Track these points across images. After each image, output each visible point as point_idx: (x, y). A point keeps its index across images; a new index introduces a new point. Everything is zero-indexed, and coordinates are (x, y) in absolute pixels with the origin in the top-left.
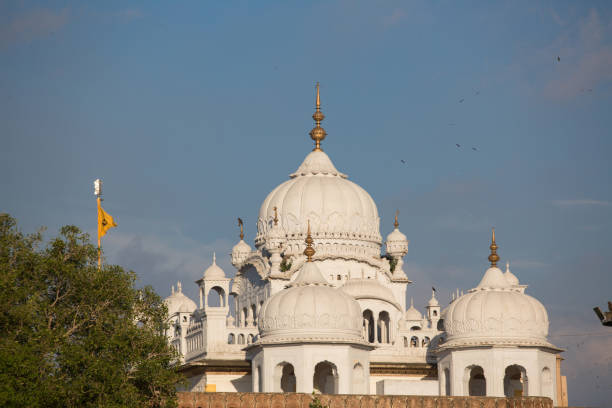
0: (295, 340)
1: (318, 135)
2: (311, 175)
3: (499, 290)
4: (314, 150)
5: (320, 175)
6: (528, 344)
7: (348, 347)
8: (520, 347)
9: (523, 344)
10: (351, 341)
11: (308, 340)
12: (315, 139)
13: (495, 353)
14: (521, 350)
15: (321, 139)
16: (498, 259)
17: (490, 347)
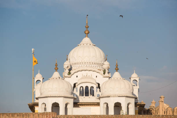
0: (46, 96)
1: (87, 32)
2: (82, 45)
3: (116, 79)
4: (85, 37)
5: (85, 45)
6: (122, 96)
7: (63, 98)
8: (119, 96)
9: (120, 96)
10: (64, 96)
11: (50, 96)
12: (86, 33)
13: (111, 98)
14: (119, 97)
15: (88, 34)
16: (118, 69)
17: (109, 97)
